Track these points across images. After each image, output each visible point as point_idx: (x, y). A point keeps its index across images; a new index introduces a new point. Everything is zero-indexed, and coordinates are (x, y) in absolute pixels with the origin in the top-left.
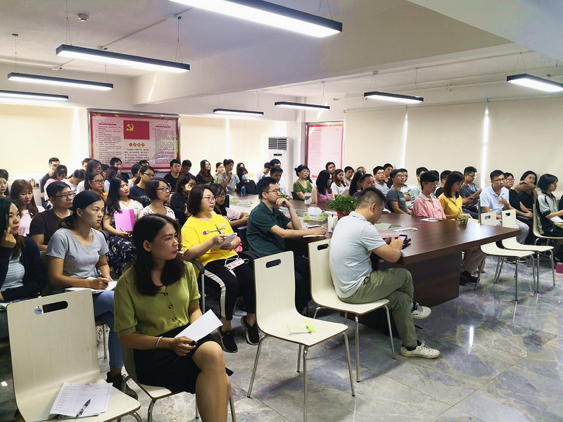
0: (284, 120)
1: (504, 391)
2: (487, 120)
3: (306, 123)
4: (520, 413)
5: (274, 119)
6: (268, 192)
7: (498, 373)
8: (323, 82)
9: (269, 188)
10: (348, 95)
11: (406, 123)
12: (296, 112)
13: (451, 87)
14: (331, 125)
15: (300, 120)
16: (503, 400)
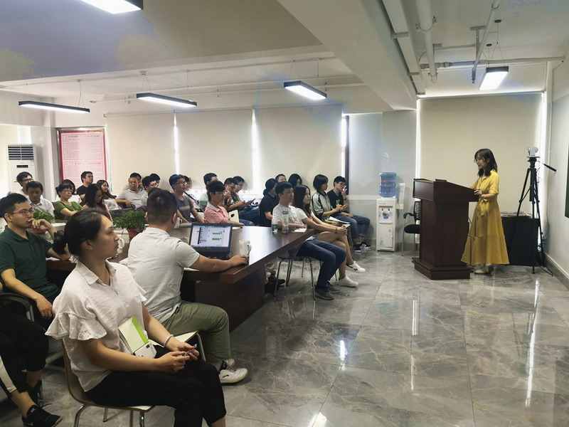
0: (28, 124)
1: (346, 396)
2: (254, 127)
3: (57, 129)
4: (371, 417)
5: (14, 123)
6: (12, 213)
7: (334, 378)
8: (79, 81)
9: (14, 209)
10: (107, 98)
11: (176, 129)
12: (43, 113)
13: (219, 93)
14: (88, 131)
15: (48, 124)
16: (351, 407)
